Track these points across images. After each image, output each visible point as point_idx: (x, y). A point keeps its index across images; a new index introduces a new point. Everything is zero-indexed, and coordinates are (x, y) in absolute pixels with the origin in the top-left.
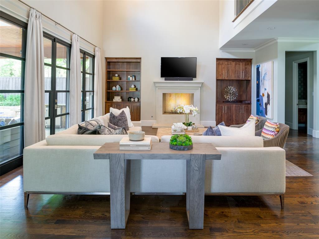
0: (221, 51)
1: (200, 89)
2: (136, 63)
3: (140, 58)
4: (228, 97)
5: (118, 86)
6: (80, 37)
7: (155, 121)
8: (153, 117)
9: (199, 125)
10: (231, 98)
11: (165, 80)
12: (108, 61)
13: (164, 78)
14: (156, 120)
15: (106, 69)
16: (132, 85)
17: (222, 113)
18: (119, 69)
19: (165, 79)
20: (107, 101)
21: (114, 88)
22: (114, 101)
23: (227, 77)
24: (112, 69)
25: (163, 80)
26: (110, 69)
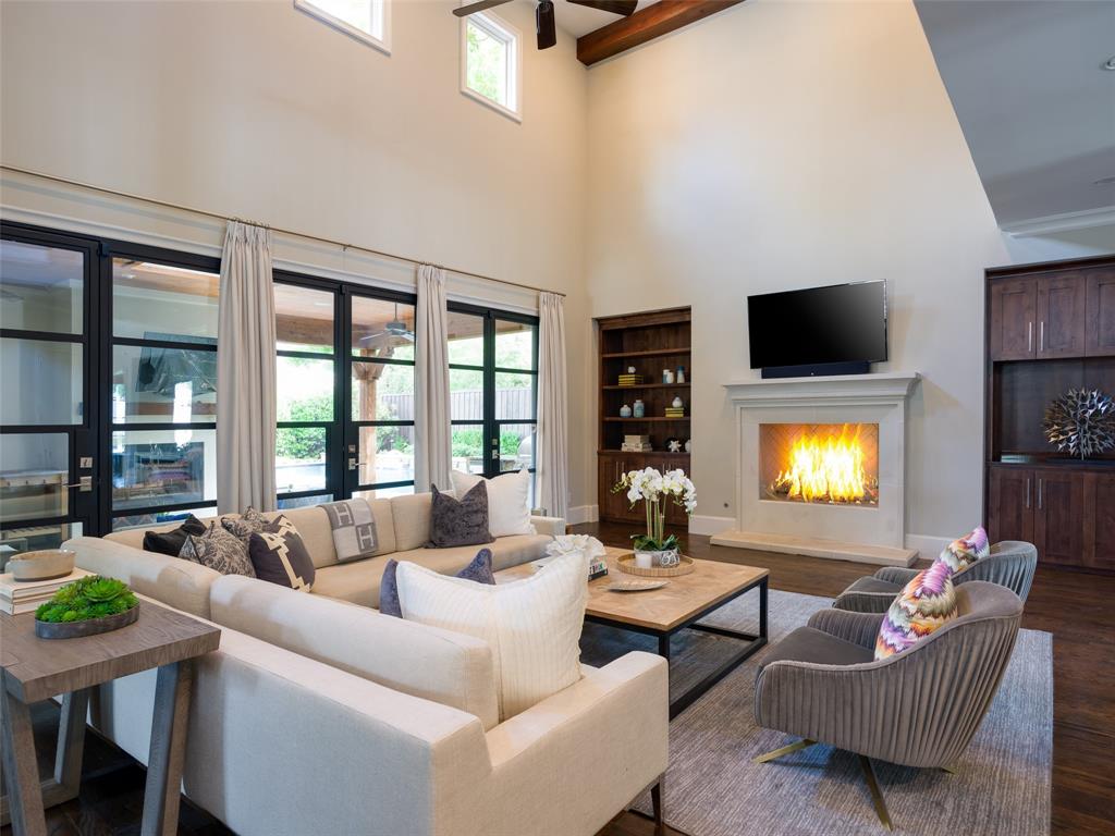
0: (1010, 234)
1: (901, 404)
2: (674, 326)
3: (687, 310)
4: (1069, 440)
5: (638, 404)
6: (435, 266)
7: (734, 520)
8: (729, 508)
9: (901, 549)
10: (1084, 441)
11: (764, 377)
12: (605, 328)
13: (759, 371)
14: (735, 517)
15: (599, 353)
16: (673, 400)
17: (1019, 506)
18: (647, 350)
19: (763, 372)
20: (603, 449)
21: (625, 410)
22: (624, 449)
23: (1048, 345)
24: (629, 351)
25: (755, 376)
26: (622, 352)
